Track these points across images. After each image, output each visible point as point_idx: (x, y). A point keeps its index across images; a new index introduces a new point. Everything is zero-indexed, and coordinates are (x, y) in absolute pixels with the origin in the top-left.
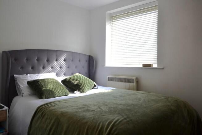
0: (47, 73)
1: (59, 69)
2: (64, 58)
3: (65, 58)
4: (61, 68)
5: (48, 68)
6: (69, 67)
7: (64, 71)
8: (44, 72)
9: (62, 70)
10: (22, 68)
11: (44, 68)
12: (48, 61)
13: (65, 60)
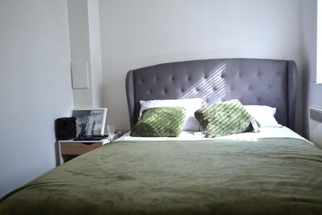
0: (189, 98)
1: (212, 91)
2: (221, 71)
3: (223, 72)
4: (215, 89)
5: (190, 91)
6: (232, 88)
7: (222, 95)
8: (184, 96)
9: (218, 93)
10: (151, 91)
11: (183, 90)
12: (190, 79)
13: (223, 76)
